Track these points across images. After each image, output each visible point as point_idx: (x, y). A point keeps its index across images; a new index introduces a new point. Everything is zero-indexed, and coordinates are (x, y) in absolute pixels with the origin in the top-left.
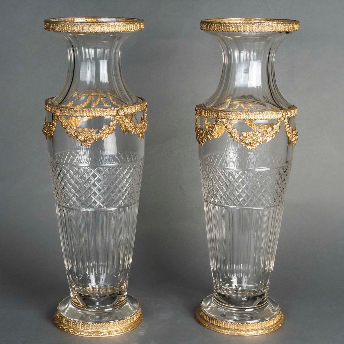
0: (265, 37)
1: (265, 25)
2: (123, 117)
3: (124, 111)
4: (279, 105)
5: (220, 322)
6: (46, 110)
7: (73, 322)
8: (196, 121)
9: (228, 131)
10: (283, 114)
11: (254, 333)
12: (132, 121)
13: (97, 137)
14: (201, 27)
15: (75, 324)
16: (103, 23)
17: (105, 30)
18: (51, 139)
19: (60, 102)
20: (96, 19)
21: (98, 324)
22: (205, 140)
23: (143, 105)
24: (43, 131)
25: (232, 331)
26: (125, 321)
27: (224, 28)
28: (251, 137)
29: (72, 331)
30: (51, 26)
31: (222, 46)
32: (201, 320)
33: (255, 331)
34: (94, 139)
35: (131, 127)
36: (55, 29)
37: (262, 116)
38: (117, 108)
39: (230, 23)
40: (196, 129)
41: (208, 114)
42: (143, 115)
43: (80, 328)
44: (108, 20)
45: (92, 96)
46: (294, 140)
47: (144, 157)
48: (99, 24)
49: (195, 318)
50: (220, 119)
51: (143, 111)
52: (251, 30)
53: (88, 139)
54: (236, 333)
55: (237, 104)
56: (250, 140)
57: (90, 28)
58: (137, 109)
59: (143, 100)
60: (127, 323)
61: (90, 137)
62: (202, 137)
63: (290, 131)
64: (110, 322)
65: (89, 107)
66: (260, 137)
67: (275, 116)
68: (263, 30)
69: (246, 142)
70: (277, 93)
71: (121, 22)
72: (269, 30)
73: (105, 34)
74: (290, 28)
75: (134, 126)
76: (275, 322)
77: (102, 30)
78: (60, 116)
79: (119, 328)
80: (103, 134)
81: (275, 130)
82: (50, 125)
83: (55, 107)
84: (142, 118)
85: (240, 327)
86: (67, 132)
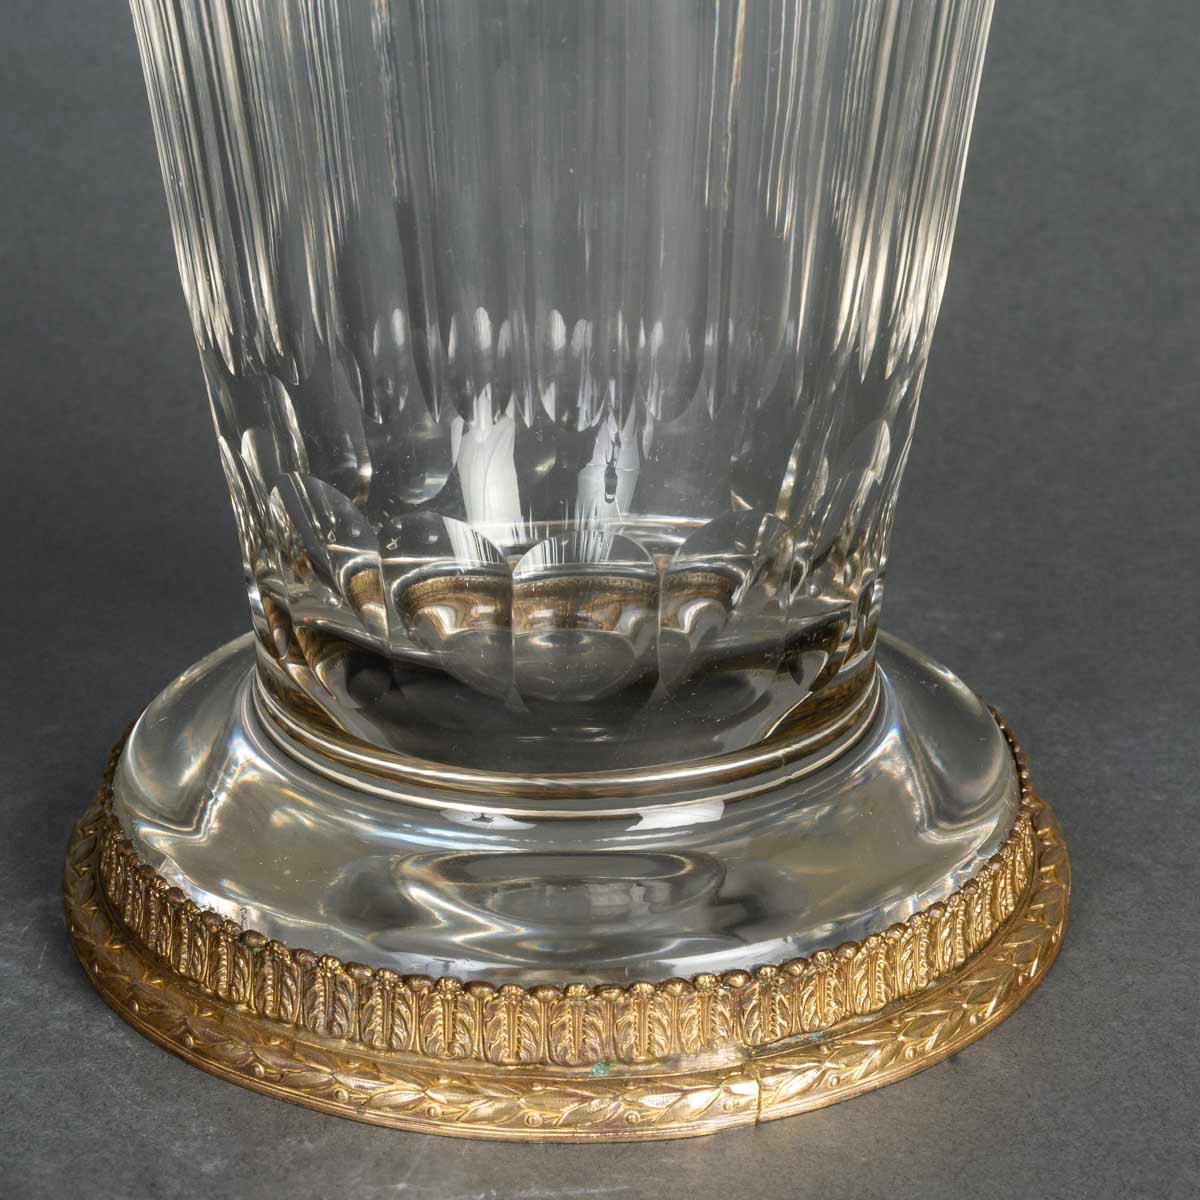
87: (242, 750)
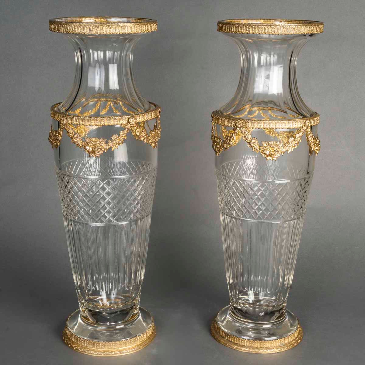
0: (286, 39)
1: (288, 27)
2: (135, 126)
3: (135, 119)
4: (302, 113)
5: (236, 339)
6: (52, 117)
7: (82, 340)
8: (213, 128)
9: (247, 140)
10: (306, 123)
11: (272, 350)
12: (144, 130)
13: (106, 148)
14: (218, 28)
15: (84, 342)
16: (112, 24)
17: (115, 31)
18: (57, 148)
19: (67, 109)
20: (106, 19)
21: (109, 342)
22: (222, 149)
23: (156, 112)
24: (49, 139)
25: (250, 348)
26: (138, 338)
27: (243, 30)
28: (272, 148)
29: (81, 349)
30: (56, 26)
31: (240, 49)
32: (217, 336)
33: (274, 348)
34: (103, 149)
35: (144, 137)
36: (60, 30)
37: (283, 124)
38: (128, 116)
39: (250, 25)
40: (212, 137)
41: (226, 122)
42: (156, 122)
43: (90, 347)
44: (118, 20)
45: (101, 101)
46: (316, 150)
47: (157, 167)
48: (108, 25)
49: (211, 332)
50: (239, 128)
51: (157, 118)
52: (273, 32)
53: (96, 150)
54: (254, 350)
55: (256, 111)
56: (271, 151)
57: (98, 30)
58: (149, 116)
59: (156, 107)
60: (139, 341)
61: (99, 147)
62: (219, 146)
63: (312, 140)
64: (122, 340)
65: (97, 114)
66: (281, 147)
67: (298, 125)
68: (286, 33)
69: (267, 153)
70: (299, 100)
71: (132, 23)
72: (292, 32)
73: (115, 36)
74: (314, 30)
75: (146, 136)
76: (294, 338)
77: (111, 32)
78: (66, 124)
79: (131, 346)
80: (112, 144)
81: (297, 140)
82: (56, 134)
83: (61, 115)
84: (154, 125)
85: (258, 344)
86: (74, 142)
87: (228, 316)
